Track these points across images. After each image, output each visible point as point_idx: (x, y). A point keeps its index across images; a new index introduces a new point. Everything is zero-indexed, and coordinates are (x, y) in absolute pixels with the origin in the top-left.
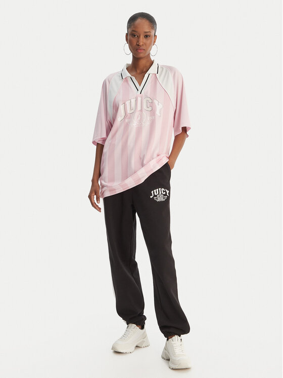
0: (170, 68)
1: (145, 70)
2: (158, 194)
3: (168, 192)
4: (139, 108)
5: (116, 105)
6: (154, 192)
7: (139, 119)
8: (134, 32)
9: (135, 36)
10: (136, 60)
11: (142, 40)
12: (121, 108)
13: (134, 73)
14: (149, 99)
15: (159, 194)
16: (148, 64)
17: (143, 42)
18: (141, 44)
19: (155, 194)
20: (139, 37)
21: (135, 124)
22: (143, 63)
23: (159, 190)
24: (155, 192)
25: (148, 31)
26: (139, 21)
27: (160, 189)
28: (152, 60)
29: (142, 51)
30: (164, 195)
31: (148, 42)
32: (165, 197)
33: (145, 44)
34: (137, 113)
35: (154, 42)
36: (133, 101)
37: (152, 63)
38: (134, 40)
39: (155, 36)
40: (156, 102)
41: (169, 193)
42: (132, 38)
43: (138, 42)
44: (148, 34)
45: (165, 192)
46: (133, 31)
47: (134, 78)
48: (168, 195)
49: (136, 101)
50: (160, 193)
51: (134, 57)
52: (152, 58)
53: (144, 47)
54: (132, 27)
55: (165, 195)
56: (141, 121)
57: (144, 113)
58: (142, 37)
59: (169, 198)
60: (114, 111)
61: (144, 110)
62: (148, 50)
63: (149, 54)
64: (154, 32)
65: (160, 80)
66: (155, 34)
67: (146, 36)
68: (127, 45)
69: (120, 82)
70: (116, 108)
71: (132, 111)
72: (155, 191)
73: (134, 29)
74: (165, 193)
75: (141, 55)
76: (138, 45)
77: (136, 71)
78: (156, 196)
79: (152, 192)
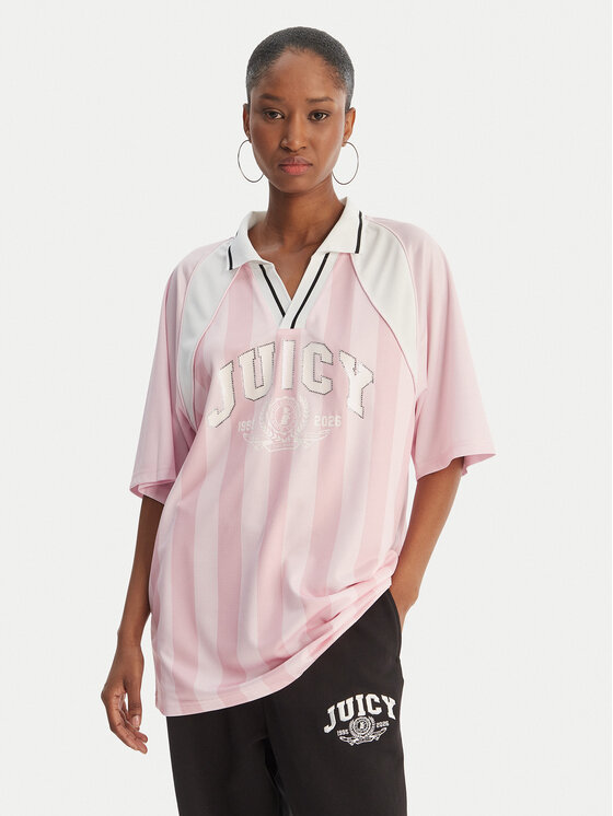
0: (404, 234)
1: (312, 236)
2: (353, 717)
3: (391, 703)
4: (284, 380)
5: (202, 366)
6: (336, 711)
7: (284, 421)
8: (269, 102)
9: (273, 114)
10: (282, 198)
11: (301, 130)
12: (221, 378)
13: (274, 248)
14: (320, 349)
15: (355, 716)
16: (326, 215)
17: (304, 139)
18: (298, 144)
19: (343, 718)
20: (288, 119)
21: (267, 441)
22: (304, 210)
23: (355, 703)
24: (344, 709)
25: (321, 94)
26: (286, 59)
27: (359, 698)
28: (340, 197)
29: (303, 169)
30: (378, 718)
31: (324, 136)
32: (380, 724)
33: (313, 144)
34: (277, 402)
35: (348, 133)
36: (265, 353)
37: (339, 210)
38: (273, 132)
39: (350, 111)
40: (348, 362)
41: (396, 710)
42: (263, 124)
43: (285, 136)
44: (323, 106)
45: (383, 705)
46: (267, 96)
47: (271, 268)
48: (391, 715)
49: (276, 352)
50: (362, 712)
51: (273, 190)
52: (340, 192)
53: (309, 156)
54: (263, 82)
55: (383, 716)
56: (289, 430)
57: (303, 399)
58: (300, 118)
59: (395, 725)
60: (198, 384)
61: (301, 391)
62: (328, 165)
63: (328, 179)
64: (343, 97)
65: (366, 276)
66: (348, 104)
67: (316, 116)
68: (249, 147)
69: (224, 279)
70: (204, 379)
71: (260, 392)
72: (341, 705)
73: (269, 90)
74: (379, 711)
75: (301, 183)
76: (287, 150)
77: (282, 240)
78: (345, 725)
79: (331, 710)
